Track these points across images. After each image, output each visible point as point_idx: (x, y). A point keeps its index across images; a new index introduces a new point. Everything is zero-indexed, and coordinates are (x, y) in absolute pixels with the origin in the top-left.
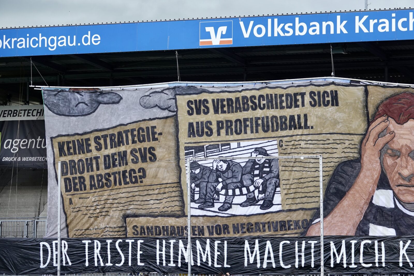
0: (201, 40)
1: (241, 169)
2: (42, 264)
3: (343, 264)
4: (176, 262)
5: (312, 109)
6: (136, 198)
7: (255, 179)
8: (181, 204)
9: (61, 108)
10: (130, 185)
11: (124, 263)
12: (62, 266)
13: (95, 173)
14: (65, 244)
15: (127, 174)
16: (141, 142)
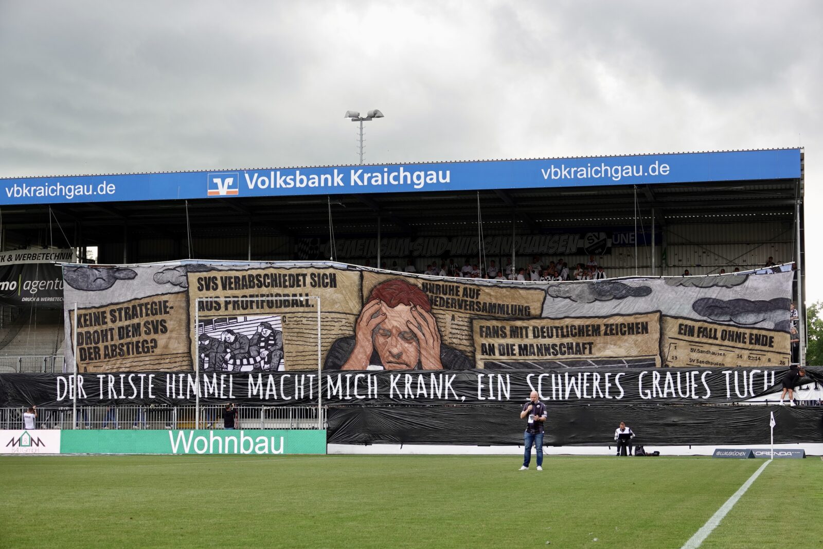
1: (247, 341)
2: (58, 397)
3: (339, 396)
4: (185, 394)
7: (261, 350)
9: (80, 283)
10: (142, 354)
11: (136, 396)
12: (77, 399)
13: (109, 343)
14: (80, 379)
15: (140, 345)
16: (153, 315)
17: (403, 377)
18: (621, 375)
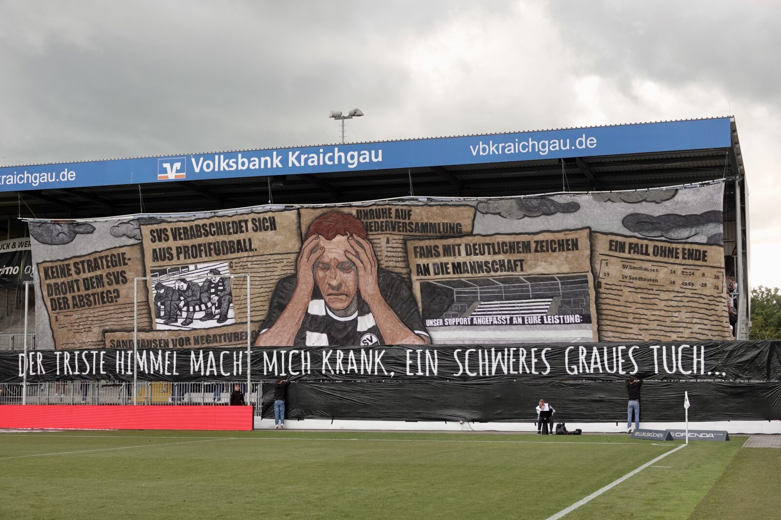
0: (159, 175)
1: (199, 289)
2: (20, 373)
5: (254, 233)
6: (113, 316)
7: (212, 296)
8: (149, 320)
10: (108, 304)
11: (89, 372)
12: (37, 375)
13: (76, 294)
14: (40, 355)
15: (105, 295)
16: (114, 266)
17: (335, 353)
18: (547, 351)
